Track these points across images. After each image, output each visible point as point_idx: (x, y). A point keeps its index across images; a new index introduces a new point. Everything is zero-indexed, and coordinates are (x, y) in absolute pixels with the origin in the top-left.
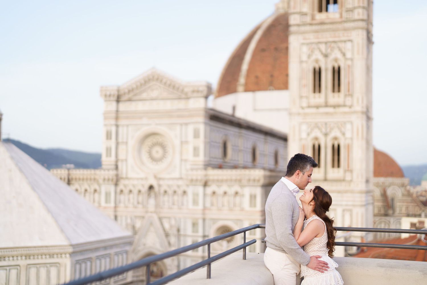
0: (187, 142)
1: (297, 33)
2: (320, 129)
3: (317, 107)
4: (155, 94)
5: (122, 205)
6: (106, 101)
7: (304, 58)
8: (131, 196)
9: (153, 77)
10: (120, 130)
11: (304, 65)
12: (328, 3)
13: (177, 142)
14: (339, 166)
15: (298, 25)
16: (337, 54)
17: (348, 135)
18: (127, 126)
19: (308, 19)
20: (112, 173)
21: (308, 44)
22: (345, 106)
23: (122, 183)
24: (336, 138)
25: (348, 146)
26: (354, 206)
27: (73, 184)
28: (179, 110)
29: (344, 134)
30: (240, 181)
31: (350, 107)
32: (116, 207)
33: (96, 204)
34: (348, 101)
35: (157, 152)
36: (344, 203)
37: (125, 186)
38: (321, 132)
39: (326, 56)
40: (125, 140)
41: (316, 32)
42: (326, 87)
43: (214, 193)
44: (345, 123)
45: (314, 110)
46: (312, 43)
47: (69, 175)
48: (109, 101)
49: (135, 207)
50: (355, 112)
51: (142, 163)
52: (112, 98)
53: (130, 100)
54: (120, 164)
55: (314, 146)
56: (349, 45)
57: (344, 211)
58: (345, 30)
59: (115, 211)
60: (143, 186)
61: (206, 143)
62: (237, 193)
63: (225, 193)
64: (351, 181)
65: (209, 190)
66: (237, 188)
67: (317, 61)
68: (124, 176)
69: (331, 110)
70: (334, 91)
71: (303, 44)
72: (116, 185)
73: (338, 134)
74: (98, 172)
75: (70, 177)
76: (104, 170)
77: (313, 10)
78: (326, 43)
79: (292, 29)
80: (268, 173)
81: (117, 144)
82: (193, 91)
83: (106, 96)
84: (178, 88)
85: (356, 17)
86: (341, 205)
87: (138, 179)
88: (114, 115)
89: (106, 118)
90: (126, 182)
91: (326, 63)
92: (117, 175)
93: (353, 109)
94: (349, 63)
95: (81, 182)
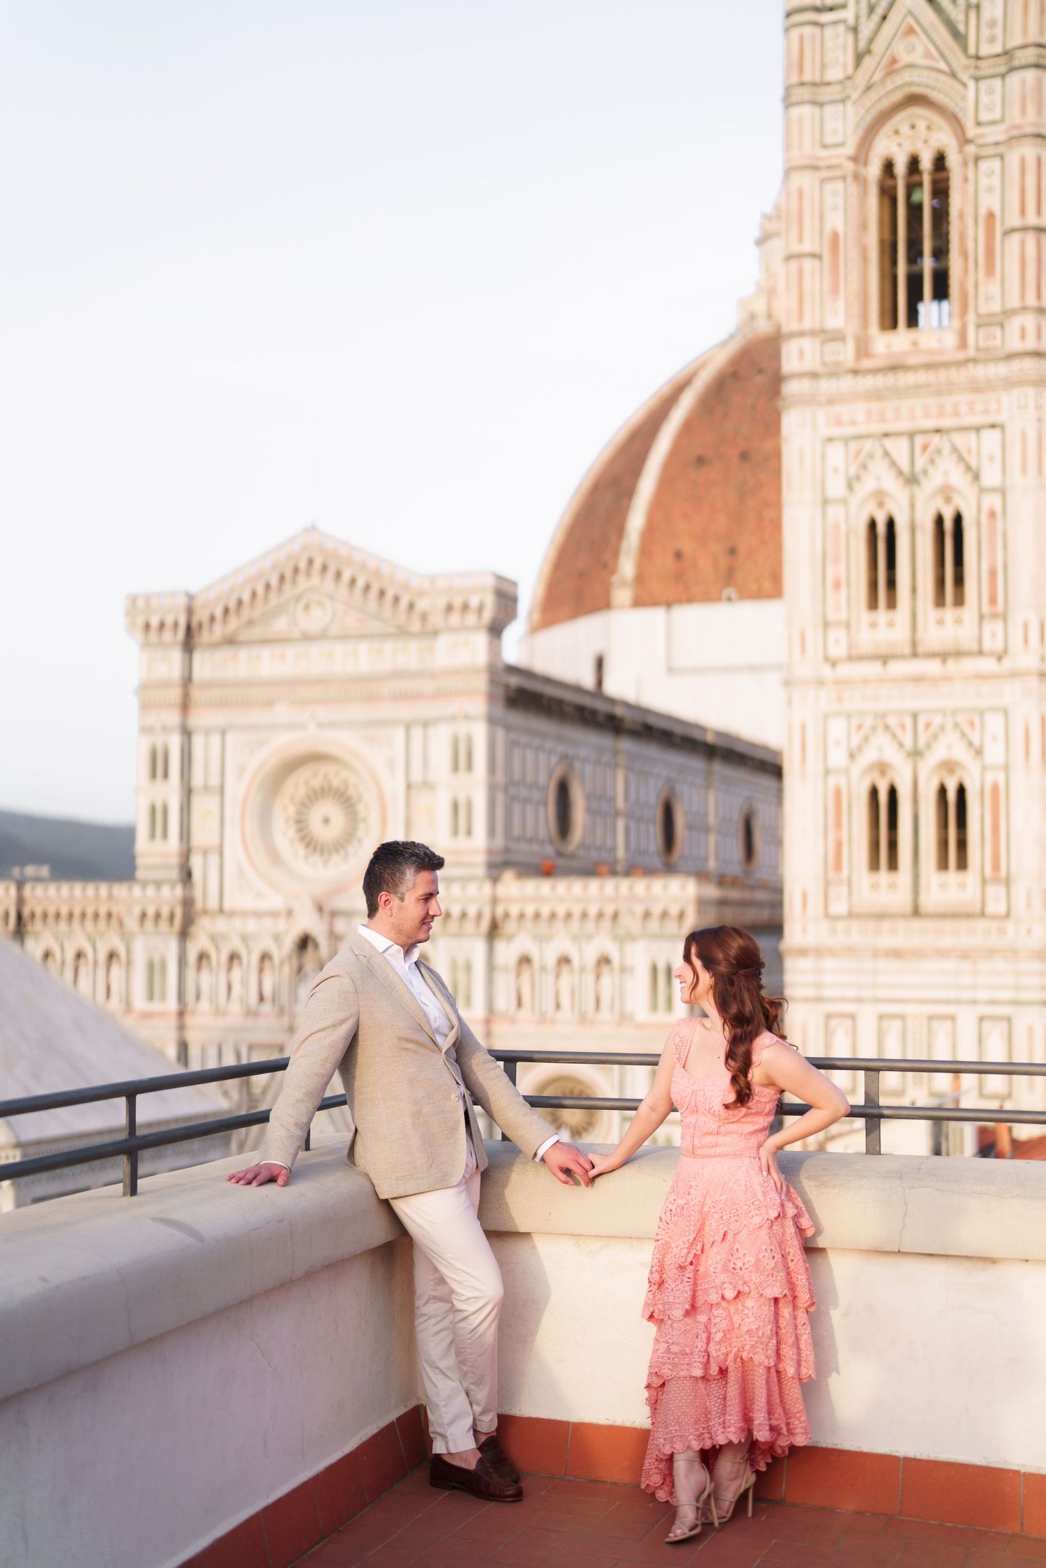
0: (428, 785)
1: (811, 400)
2: (894, 736)
3: (885, 659)
4: (316, 619)
5: (204, 1005)
6: (146, 645)
7: (836, 488)
8: (237, 974)
9: (310, 562)
10: (198, 742)
11: (835, 512)
12: (915, 296)
13: (394, 786)
14: (962, 864)
15: (814, 375)
16: (948, 472)
17: (994, 753)
18: (223, 733)
19: (846, 353)
20: (171, 895)
21: (846, 440)
22: (981, 653)
23: (203, 930)
24: (950, 766)
25: (995, 789)
26: (1017, 1003)
27: (37, 936)
28: (398, 674)
29: (979, 752)
30: (615, 916)
31: (1000, 658)
32: (181, 1014)
33: (115, 1004)
34: (993, 636)
35: (326, 821)
36: (982, 995)
37: (214, 938)
38: (901, 745)
39: (912, 480)
40: (214, 781)
41: (875, 395)
42: (914, 590)
43: (525, 960)
44: (982, 713)
45: (873, 669)
46: (859, 437)
47: (20, 901)
48: (161, 644)
49: (250, 1013)
50: (1015, 674)
51: (276, 858)
52: (167, 636)
53: (230, 641)
54: (196, 863)
55: (874, 792)
56: (991, 439)
57: (981, 1019)
58: (976, 388)
59: (181, 1027)
60: (277, 938)
61: (492, 788)
62: (604, 961)
63: (565, 960)
64: (1008, 915)
65: (506, 953)
66: (603, 943)
67: (880, 497)
68: (213, 904)
69: (932, 667)
70: (940, 601)
71: (830, 440)
72: (184, 934)
73: (960, 753)
74: (120, 890)
75: (26, 912)
76: (144, 884)
77: (865, 324)
78: (911, 435)
79: (791, 388)
80: (712, 892)
81: (188, 792)
82: (449, 608)
83: (147, 627)
84: (396, 600)
85: (1015, 344)
86: (974, 1002)
87: (258, 914)
88: (175, 694)
89: (145, 707)
90: (220, 925)
91: (912, 506)
92: (188, 903)
93: (1007, 663)
94: (994, 501)
95: (63, 926)
